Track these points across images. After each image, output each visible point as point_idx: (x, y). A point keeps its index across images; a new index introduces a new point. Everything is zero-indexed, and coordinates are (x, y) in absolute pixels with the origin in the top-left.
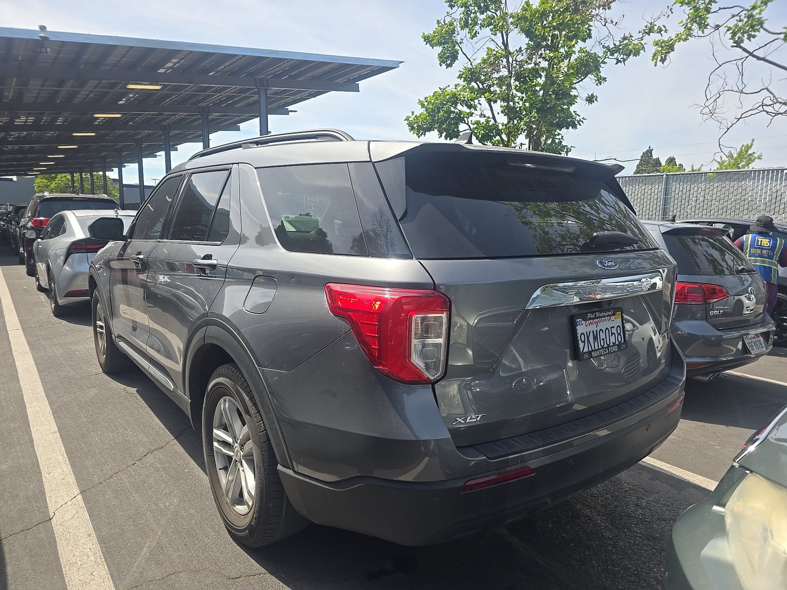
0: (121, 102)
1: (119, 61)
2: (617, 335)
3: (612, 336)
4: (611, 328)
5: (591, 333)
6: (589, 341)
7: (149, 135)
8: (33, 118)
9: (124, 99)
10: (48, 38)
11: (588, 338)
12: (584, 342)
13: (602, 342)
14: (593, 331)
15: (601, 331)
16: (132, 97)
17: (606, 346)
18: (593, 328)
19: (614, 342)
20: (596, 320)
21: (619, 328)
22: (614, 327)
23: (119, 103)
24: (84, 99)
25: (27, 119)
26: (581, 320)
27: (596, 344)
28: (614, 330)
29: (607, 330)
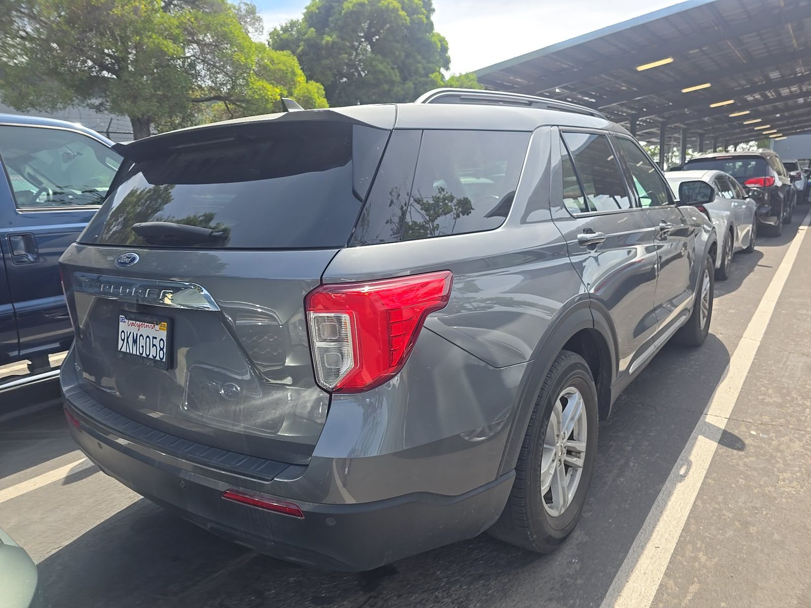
2: (158, 349)
3: (153, 347)
4: (154, 338)
5: (132, 334)
6: (128, 342)
11: (128, 338)
12: (123, 340)
13: (141, 348)
15: (141, 338)
17: (144, 355)
18: (135, 330)
19: (155, 356)
20: (138, 323)
21: (162, 341)
22: (156, 338)
26: (124, 316)
27: (135, 348)
28: (156, 342)
29: (148, 340)
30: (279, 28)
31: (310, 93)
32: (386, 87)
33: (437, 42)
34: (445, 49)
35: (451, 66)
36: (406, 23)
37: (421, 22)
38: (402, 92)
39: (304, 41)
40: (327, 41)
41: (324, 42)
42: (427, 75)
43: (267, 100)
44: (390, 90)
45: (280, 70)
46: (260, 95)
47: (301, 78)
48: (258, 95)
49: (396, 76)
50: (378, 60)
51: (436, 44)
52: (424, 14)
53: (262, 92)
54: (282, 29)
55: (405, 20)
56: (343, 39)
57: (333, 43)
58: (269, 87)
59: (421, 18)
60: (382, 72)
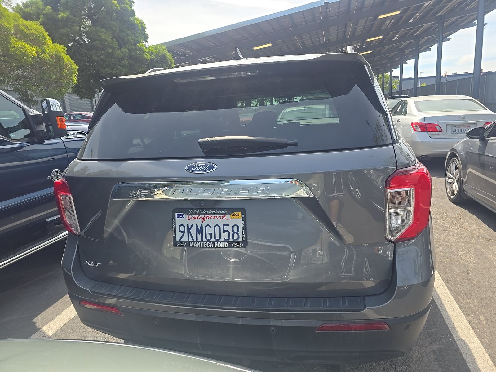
0: (410, 21)
1: (374, 2)
2: (231, 233)
3: (224, 233)
4: (224, 225)
5: (194, 226)
6: (189, 232)
7: (409, 44)
8: (360, 45)
9: (412, 19)
10: (328, 2)
11: (189, 229)
12: (183, 232)
13: (208, 235)
14: (197, 225)
15: (208, 227)
16: (418, 16)
17: (213, 240)
18: (198, 222)
19: (227, 239)
20: (202, 216)
21: (235, 227)
22: (227, 225)
23: (409, 22)
24: (362, 32)
25: (357, 46)
26: (182, 214)
27: (199, 236)
28: (229, 228)
29: (217, 228)
30: (21, 4)
31: (60, 52)
32: (110, 50)
33: (139, 24)
34: (144, 28)
35: (149, 40)
36: (118, 8)
37: (126, 10)
38: (122, 55)
39: (43, 15)
40: (62, 17)
41: (60, 16)
42: (135, 44)
43: (27, 56)
44: (112, 53)
45: (33, 34)
46: (21, 51)
47: (49, 41)
48: (19, 51)
49: (116, 44)
50: (103, 32)
51: (139, 25)
52: (128, 4)
53: (22, 49)
54: (23, 4)
55: (117, 7)
56: (74, 16)
57: (67, 18)
58: (27, 46)
59: (127, 7)
60: (106, 41)
